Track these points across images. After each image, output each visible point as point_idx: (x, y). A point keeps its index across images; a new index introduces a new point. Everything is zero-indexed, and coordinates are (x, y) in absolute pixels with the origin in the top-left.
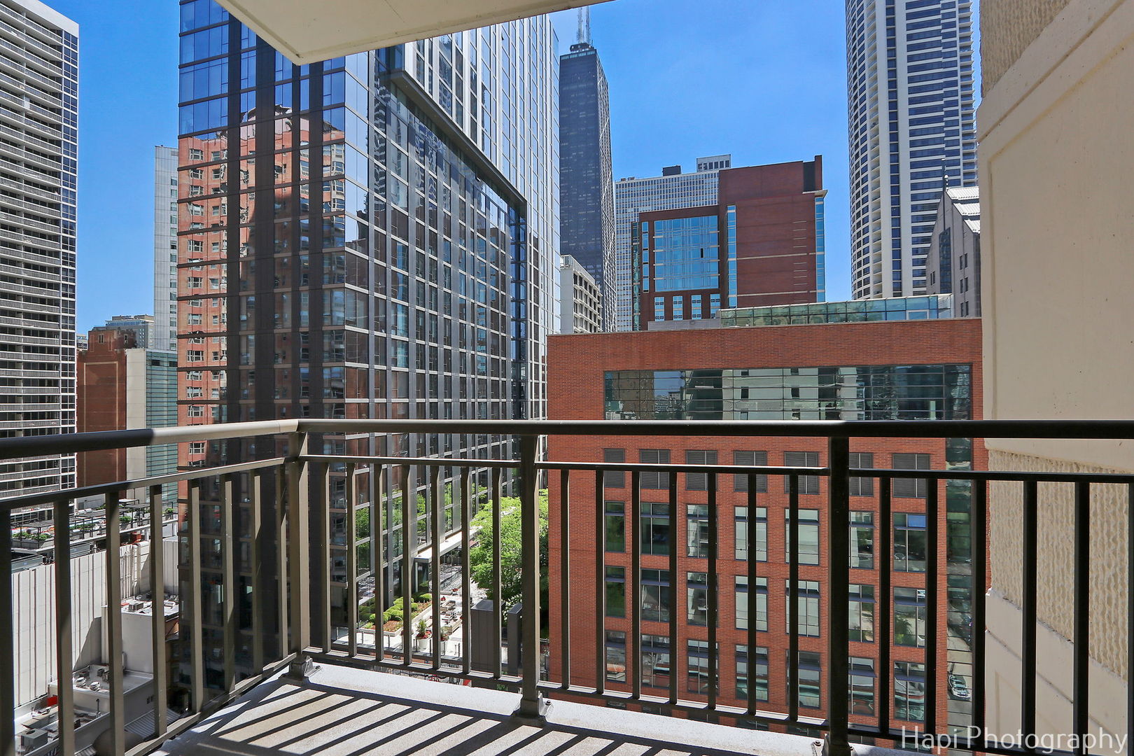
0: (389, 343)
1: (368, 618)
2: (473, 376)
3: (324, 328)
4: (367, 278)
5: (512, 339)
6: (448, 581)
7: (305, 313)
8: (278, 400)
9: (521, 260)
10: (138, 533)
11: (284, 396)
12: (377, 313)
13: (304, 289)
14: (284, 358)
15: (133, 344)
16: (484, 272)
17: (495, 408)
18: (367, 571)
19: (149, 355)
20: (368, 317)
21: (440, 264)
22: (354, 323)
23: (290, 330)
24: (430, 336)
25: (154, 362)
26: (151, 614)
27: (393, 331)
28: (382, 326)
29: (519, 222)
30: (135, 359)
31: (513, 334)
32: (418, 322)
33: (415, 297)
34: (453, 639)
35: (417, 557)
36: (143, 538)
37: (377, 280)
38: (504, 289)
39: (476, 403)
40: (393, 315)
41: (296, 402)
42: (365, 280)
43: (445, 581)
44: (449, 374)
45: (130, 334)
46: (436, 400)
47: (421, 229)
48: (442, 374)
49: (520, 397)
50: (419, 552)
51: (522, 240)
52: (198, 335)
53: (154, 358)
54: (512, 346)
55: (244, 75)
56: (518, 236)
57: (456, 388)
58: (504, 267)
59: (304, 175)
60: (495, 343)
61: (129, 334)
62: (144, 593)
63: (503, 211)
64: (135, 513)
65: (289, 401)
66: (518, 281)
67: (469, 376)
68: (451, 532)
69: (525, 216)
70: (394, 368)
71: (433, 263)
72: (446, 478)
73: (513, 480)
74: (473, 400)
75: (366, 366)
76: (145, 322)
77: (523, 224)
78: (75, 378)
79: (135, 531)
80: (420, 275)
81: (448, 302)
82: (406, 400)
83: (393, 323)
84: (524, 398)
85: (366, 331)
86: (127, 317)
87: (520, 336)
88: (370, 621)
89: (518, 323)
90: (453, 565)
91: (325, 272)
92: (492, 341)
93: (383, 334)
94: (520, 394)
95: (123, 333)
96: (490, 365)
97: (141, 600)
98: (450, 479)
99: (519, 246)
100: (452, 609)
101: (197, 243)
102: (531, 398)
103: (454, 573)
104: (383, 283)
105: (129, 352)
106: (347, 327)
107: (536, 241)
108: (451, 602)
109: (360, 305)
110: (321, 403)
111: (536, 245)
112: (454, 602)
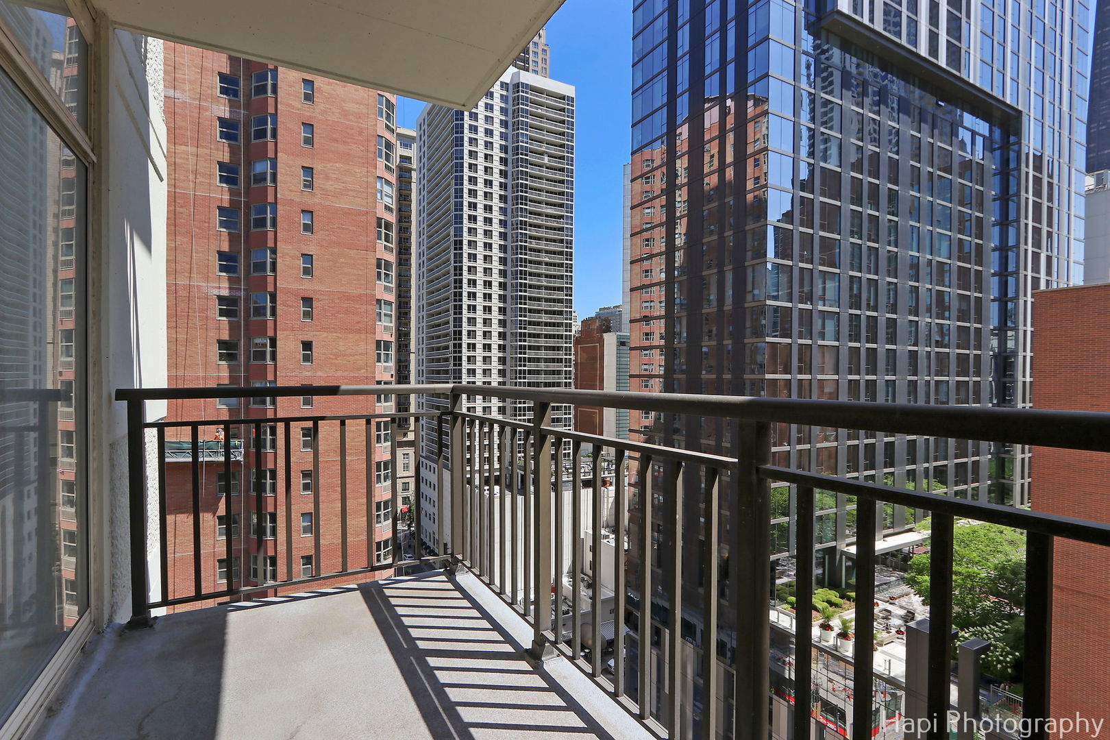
0: (815, 315)
1: (786, 599)
2: (928, 349)
3: (746, 305)
4: (790, 250)
5: (993, 300)
6: (885, 586)
7: (729, 292)
8: (705, 375)
9: (1011, 192)
10: (608, 479)
11: (708, 372)
12: (801, 285)
13: (728, 268)
14: (710, 336)
15: (608, 330)
16: (947, 219)
17: (963, 391)
18: (785, 551)
19: (619, 337)
20: (792, 291)
21: (883, 220)
22: (776, 298)
23: (715, 310)
24: (868, 305)
25: (622, 343)
26: (614, 545)
27: (821, 303)
28: (809, 298)
29: (1008, 142)
30: (610, 340)
31: (994, 292)
32: (851, 289)
33: (849, 262)
34: (883, 652)
35: (845, 550)
36: (611, 484)
37: (802, 248)
38: (980, 236)
39: (932, 383)
40: (820, 286)
41: (719, 378)
42: (789, 251)
43: (881, 585)
44: (893, 347)
45: (606, 321)
46: (874, 377)
47: (857, 183)
48: (882, 347)
49: (1005, 376)
50: (847, 545)
51: (1012, 165)
52: (646, 319)
53: (621, 340)
54: (993, 311)
55: (679, 80)
56: (1005, 162)
57: (902, 363)
58: (981, 206)
59: (730, 158)
60: (964, 307)
61: (604, 322)
62: (611, 527)
63: (980, 135)
64: (606, 463)
65: (714, 376)
66: (1004, 222)
67: (923, 349)
68: (891, 531)
69: (1018, 133)
70: (820, 342)
71: (874, 220)
72: (886, 467)
73: (989, 482)
74: (928, 378)
75: (789, 341)
76: (620, 311)
77: (1014, 144)
78: (573, 357)
79: (606, 477)
80: (856, 236)
81: (893, 264)
82: (836, 377)
83: (820, 293)
84: (1013, 377)
85: (789, 305)
86: (609, 308)
87: (1006, 295)
88: (788, 603)
89: (1004, 279)
90: (894, 570)
91: (747, 249)
92: (960, 305)
93: (809, 307)
94: (1005, 371)
95: (602, 320)
96: (956, 335)
97: (608, 532)
98: (892, 470)
99: (1008, 175)
100: (886, 618)
101: (647, 240)
102: (1024, 376)
103: (894, 579)
104: (810, 252)
105: (606, 336)
106: (768, 302)
107: (1038, 159)
108: (886, 610)
109: (784, 278)
110: (742, 378)
111: (1038, 168)
112: (889, 612)
